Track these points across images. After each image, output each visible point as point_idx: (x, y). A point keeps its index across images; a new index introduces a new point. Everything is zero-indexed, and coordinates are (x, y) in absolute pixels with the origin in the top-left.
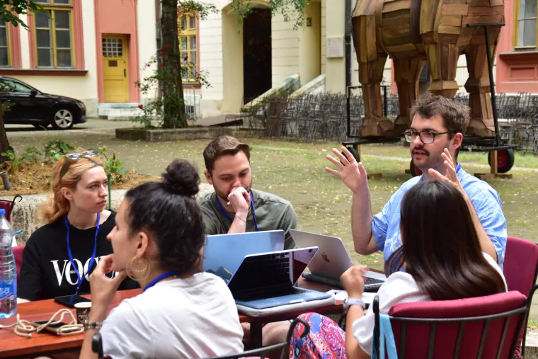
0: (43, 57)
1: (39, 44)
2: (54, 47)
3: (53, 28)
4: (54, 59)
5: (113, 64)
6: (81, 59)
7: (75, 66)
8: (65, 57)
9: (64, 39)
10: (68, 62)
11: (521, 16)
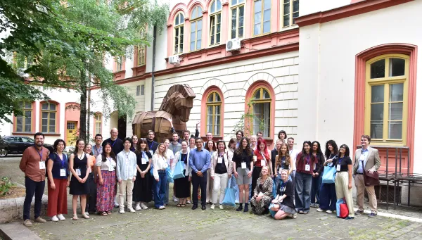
0: (44, 129)
1: (43, 124)
2: (48, 126)
3: (49, 118)
4: (48, 129)
5: (71, 132)
6: (59, 130)
7: (56, 132)
8: (53, 129)
9: (53, 123)
10: (54, 131)
11: (208, 124)
